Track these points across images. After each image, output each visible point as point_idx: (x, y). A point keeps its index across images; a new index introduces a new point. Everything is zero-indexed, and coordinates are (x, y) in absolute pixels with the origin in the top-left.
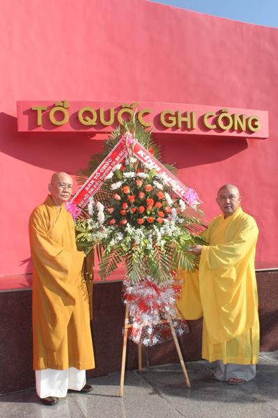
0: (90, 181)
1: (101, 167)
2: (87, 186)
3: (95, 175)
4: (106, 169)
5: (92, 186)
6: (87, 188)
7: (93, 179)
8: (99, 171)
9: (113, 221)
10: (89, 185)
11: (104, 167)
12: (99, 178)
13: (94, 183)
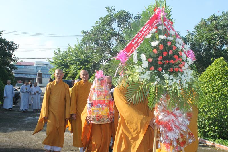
0: (135, 38)
1: (143, 29)
2: (133, 41)
3: (139, 34)
4: (146, 31)
5: (136, 42)
6: (133, 43)
7: (137, 37)
8: (141, 32)
9: (153, 68)
10: (135, 41)
11: (145, 30)
12: (141, 37)
13: (138, 40)
